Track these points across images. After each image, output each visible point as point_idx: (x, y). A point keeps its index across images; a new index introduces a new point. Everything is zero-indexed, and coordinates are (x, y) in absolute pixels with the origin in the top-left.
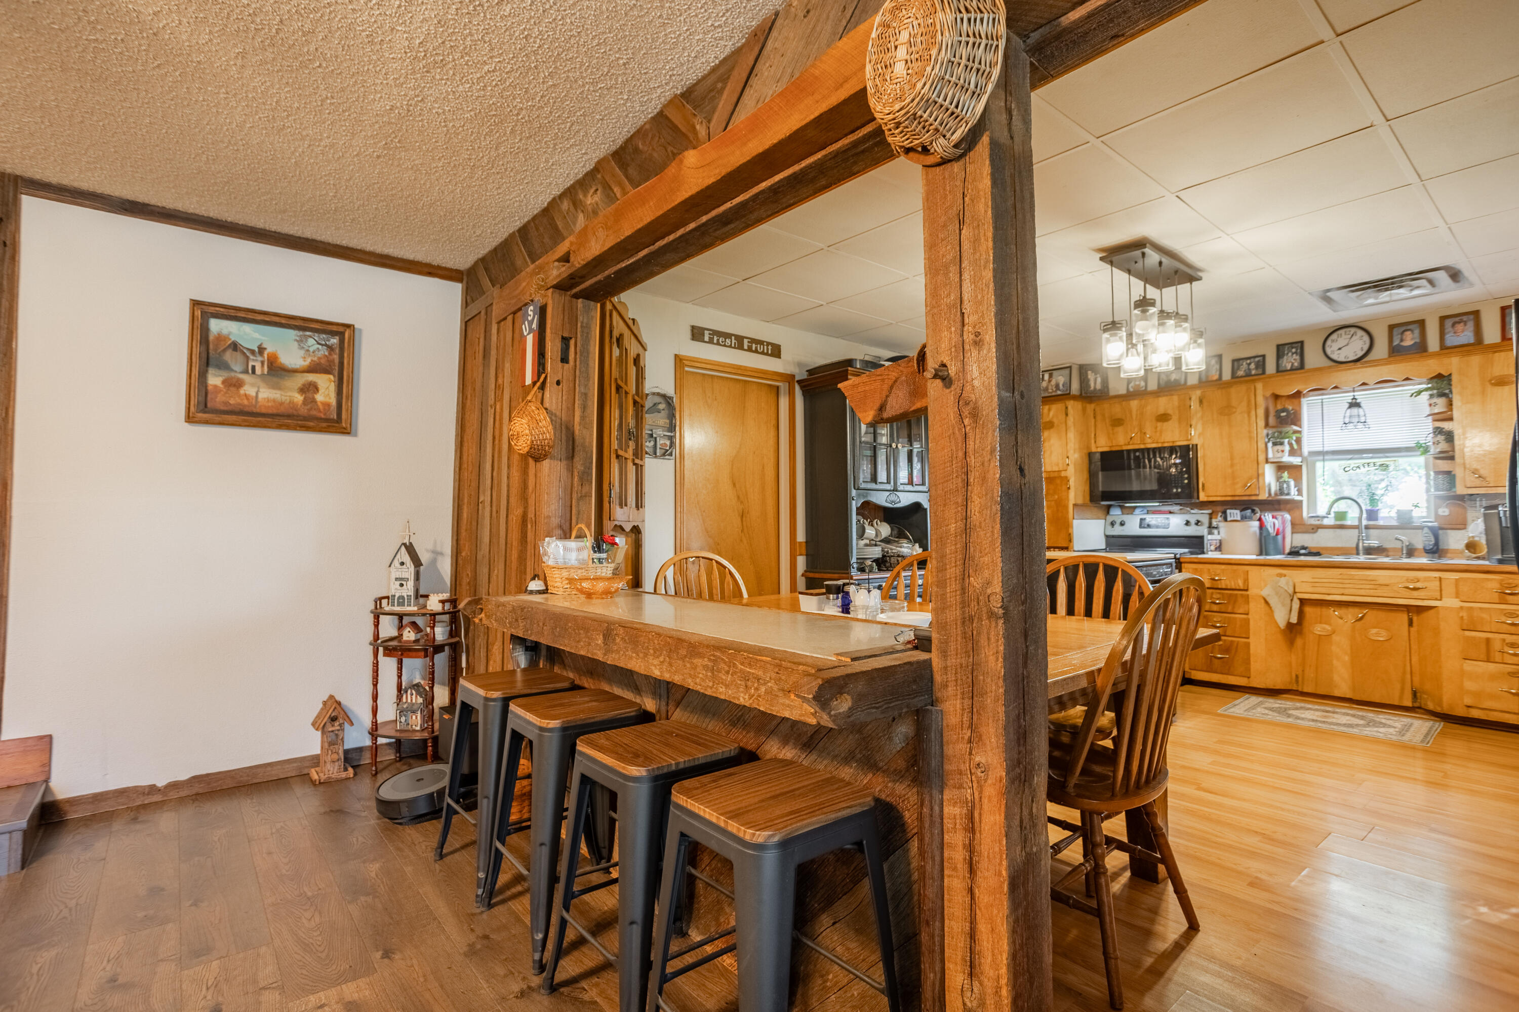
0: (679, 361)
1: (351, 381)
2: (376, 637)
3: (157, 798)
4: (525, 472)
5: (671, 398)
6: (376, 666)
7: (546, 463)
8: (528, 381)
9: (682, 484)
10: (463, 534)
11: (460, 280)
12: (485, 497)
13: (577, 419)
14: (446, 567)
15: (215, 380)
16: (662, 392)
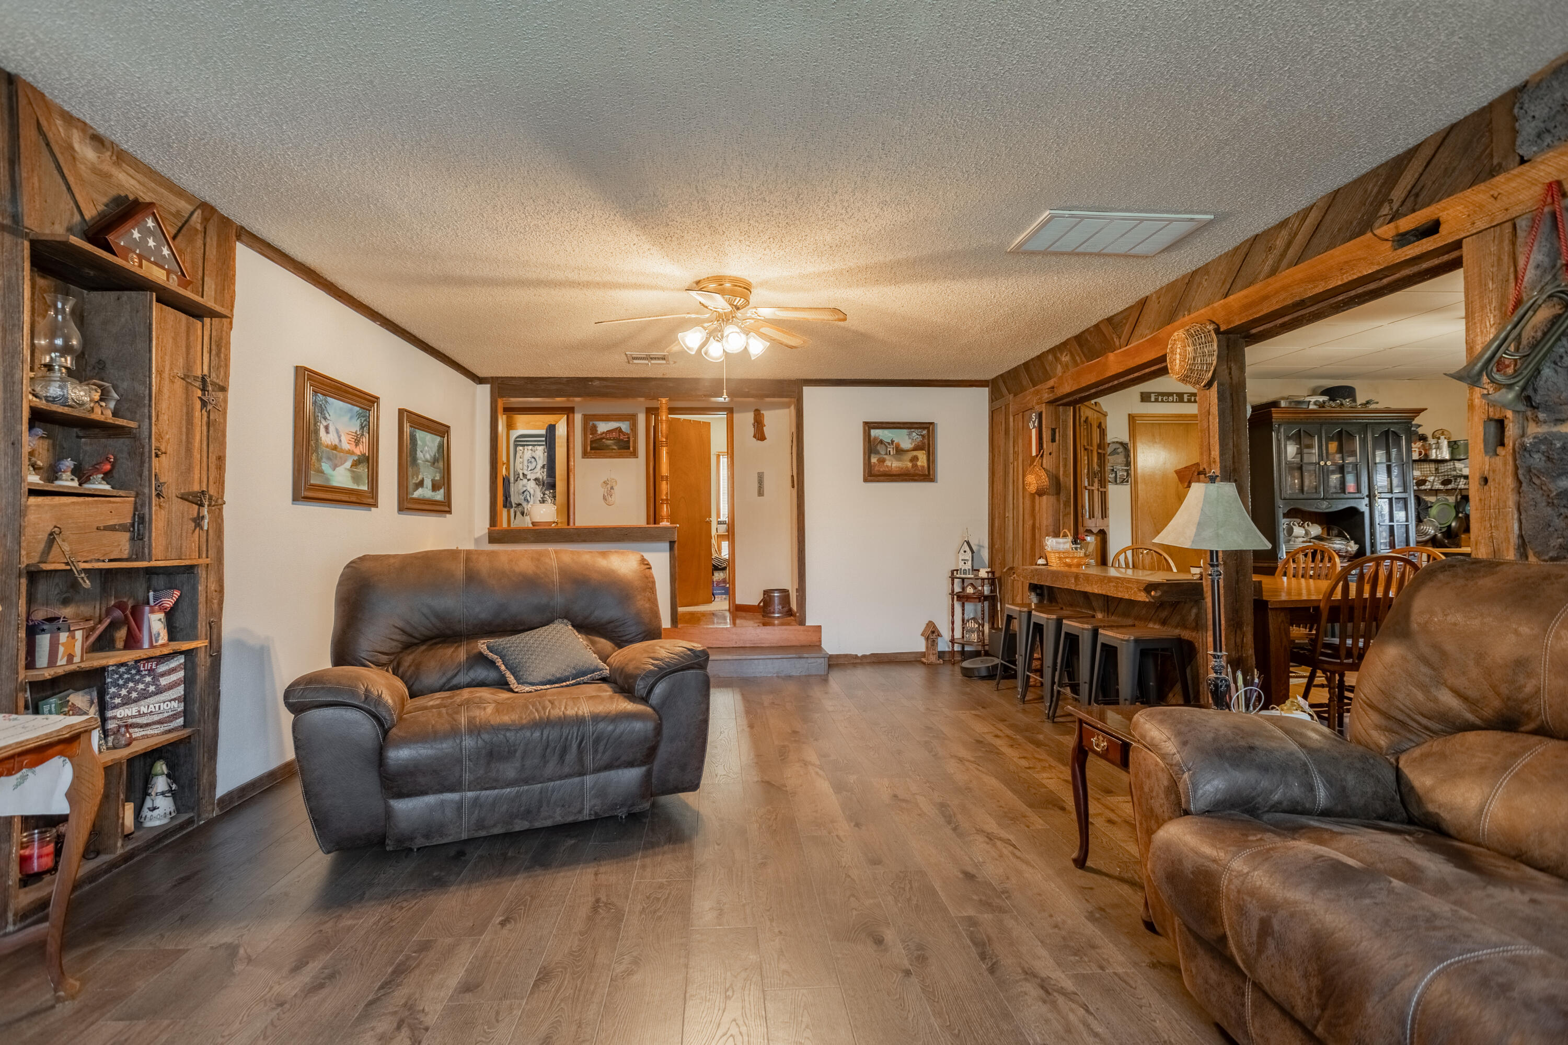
0: (1132, 418)
1: (934, 453)
2: (953, 591)
3: (859, 661)
4: (1033, 501)
5: (1127, 444)
6: (953, 605)
7: (1045, 497)
8: (1034, 454)
9: (1136, 501)
10: (996, 535)
11: (987, 386)
12: (1009, 514)
13: (1061, 473)
14: (985, 554)
15: (874, 460)
16: (1120, 441)
